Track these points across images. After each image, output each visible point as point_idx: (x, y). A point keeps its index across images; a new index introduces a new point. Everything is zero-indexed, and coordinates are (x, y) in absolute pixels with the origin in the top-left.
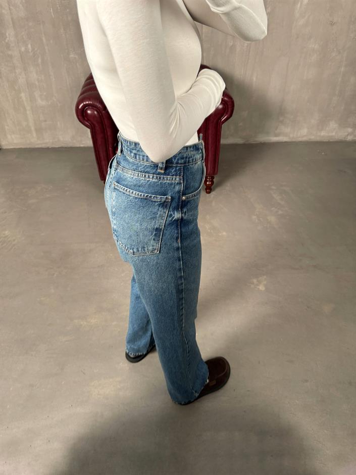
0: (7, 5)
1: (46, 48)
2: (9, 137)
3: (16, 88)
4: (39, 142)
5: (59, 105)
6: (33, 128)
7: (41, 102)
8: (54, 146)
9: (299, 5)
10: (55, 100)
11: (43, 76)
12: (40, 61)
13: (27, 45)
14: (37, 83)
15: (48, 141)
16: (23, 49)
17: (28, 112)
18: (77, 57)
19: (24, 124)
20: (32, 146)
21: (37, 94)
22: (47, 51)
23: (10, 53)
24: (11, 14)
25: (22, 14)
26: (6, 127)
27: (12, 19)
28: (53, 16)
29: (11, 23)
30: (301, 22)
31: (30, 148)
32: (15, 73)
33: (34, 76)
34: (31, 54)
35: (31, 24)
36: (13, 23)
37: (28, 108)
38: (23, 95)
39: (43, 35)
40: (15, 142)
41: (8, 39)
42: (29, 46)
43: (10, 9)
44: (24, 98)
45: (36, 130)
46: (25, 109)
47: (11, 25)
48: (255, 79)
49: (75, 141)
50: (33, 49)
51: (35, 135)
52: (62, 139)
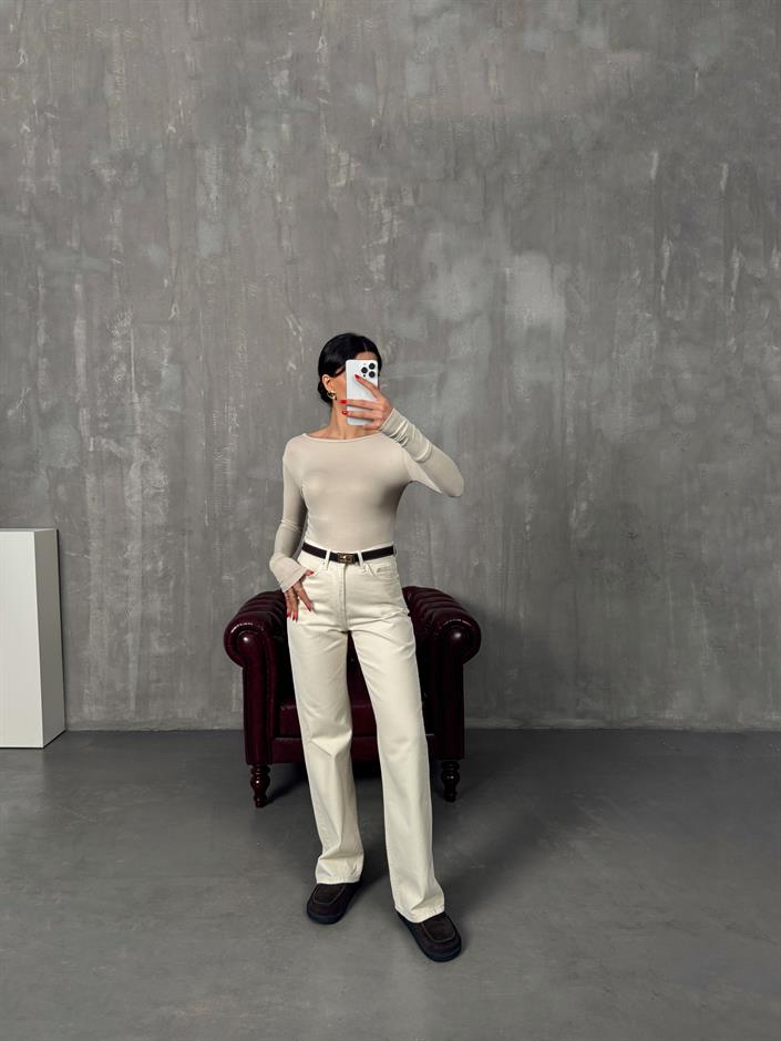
0: (140, 510)
1: (187, 566)
2: (86, 709)
3: (122, 625)
4: (138, 720)
5: (189, 653)
6: (132, 694)
7: (157, 648)
8: (164, 728)
9: (574, 512)
10: (184, 645)
11: (171, 607)
12: (172, 584)
13: (156, 562)
14: (159, 618)
15: (153, 718)
16: (149, 568)
17: (131, 666)
18: (233, 579)
19: (119, 686)
20: (124, 728)
21: (154, 635)
22: (187, 571)
23: (126, 572)
24: (144, 521)
25: (161, 519)
26: (86, 691)
27: (143, 527)
28: (207, 524)
29: (140, 531)
30: (583, 534)
31: (118, 731)
32: (126, 601)
33: (157, 606)
34: (160, 574)
35: (169, 534)
36: (144, 532)
37: (133, 658)
38: (130, 637)
39: (186, 548)
40: (94, 719)
41: (128, 553)
42: (160, 563)
43: (143, 515)
44: (130, 642)
45: (138, 697)
46: (127, 660)
47: (140, 536)
48: (522, 615)
49: (204, 719)
50: (165, 569)
51: (133, 707)
52: (180, 715)
